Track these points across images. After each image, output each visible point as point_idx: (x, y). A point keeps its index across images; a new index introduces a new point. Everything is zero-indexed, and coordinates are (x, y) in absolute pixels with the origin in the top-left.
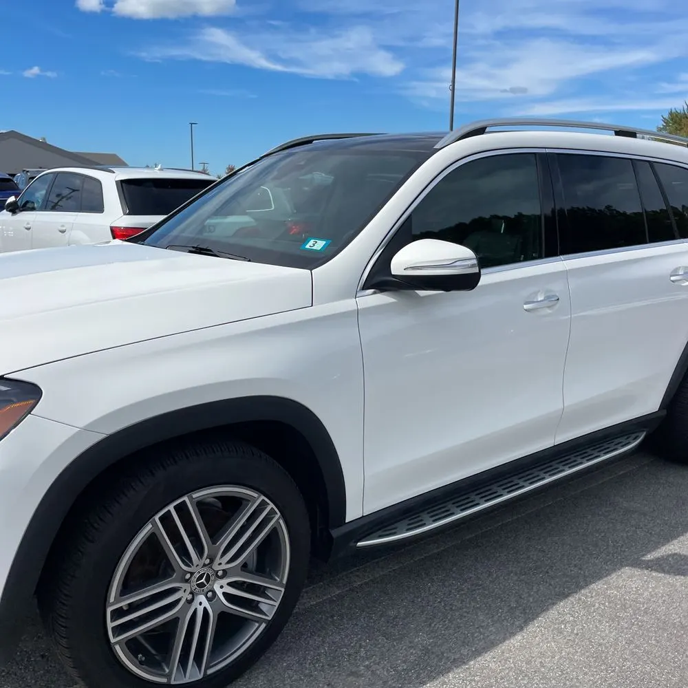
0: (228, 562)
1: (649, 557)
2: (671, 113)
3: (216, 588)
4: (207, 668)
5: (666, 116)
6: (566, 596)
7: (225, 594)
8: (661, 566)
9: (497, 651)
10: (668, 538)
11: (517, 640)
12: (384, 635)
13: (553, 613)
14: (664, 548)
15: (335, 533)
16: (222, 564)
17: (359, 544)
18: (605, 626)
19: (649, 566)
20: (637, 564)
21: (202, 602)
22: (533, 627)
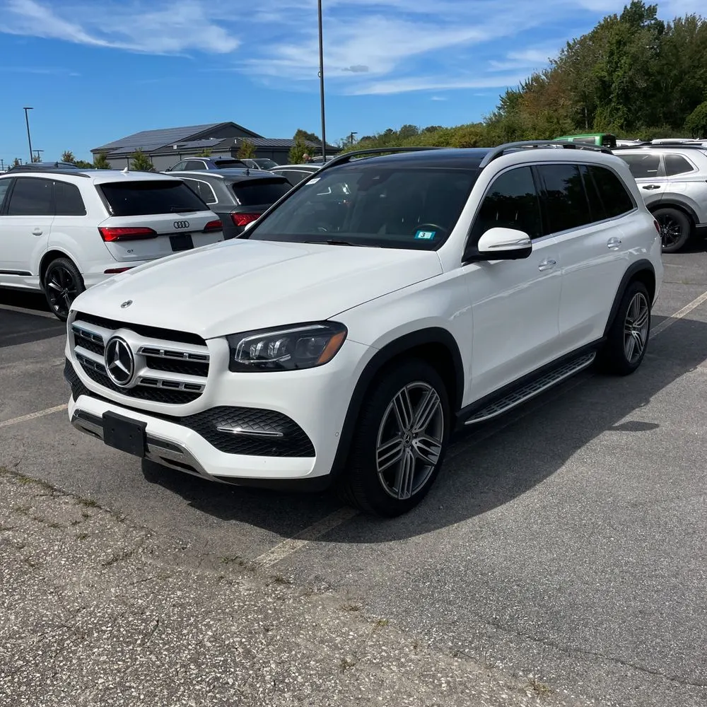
0: (420, 428)
1: (616, 425)
2: (507, 93)
3: (414, 442)
4: (413, 491)
5: (504, 95)
6: (580, 447)
7: (418, 447)
8: (624, 427)
9: (556, 474)
10: (623, 415)
11: (563, 469)
12: (487, 475)
13: (576, 455)
14: (623, 420)
15: (458, 414)
16: (416, 430)
17: (466, 423)
18: (608, 458)
19: (617, 429)
20: (610, 429)
21: (409, 452)
22: (568, 463)
